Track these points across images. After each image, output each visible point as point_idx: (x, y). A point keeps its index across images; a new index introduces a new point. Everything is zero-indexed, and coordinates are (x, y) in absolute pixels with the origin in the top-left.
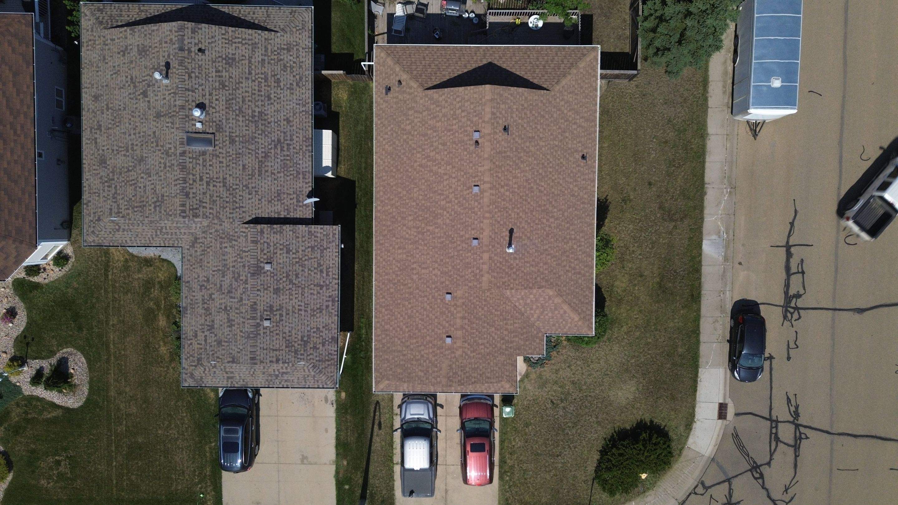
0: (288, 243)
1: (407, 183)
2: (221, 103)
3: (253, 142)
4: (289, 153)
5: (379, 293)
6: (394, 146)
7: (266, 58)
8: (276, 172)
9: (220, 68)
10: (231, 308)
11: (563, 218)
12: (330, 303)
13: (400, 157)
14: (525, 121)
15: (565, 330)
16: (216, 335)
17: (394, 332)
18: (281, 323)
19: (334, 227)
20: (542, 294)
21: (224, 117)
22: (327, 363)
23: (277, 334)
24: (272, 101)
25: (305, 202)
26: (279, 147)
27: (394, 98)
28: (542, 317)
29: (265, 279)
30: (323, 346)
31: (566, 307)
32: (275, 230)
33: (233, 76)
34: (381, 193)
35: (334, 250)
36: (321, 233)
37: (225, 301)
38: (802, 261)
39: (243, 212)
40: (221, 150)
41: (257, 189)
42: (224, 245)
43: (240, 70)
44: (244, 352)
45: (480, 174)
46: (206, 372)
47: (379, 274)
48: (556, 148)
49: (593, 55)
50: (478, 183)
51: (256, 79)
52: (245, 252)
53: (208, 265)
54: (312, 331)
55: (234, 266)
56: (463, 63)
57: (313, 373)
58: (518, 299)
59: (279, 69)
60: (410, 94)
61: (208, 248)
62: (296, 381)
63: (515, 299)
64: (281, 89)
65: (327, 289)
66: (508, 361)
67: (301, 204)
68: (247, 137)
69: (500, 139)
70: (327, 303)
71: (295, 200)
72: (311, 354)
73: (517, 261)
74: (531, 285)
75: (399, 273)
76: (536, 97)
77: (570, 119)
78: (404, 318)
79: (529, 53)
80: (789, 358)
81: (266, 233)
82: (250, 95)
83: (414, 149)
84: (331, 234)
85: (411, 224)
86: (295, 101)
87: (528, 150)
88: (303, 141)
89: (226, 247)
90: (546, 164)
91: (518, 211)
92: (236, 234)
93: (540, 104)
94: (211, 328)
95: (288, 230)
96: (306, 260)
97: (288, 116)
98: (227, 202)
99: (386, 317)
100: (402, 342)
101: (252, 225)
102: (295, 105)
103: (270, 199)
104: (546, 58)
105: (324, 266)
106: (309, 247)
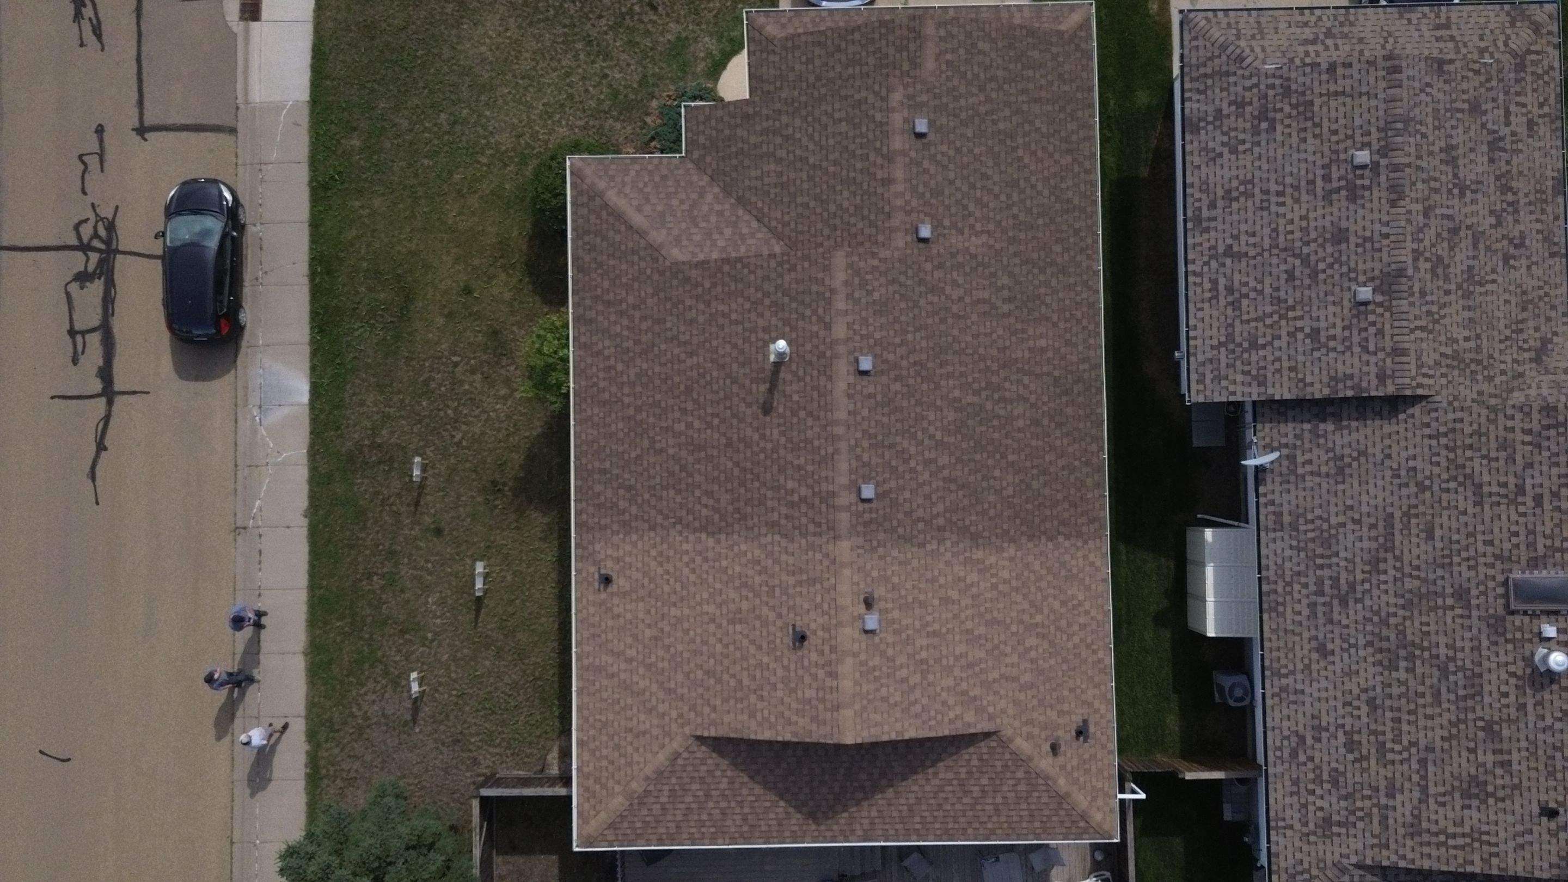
0: (1316, 354)
1: (1029, 506)
2: (1494, 688)
3: (1408, 596)
4: (1319, 572)
5: (1089, 241)
6: (1062, 597)
7: (1383, 801)
8: (1350, 526)
9: (1499, 771)
10: (1450, 192)
11: (651, 434)
12: (1205, 213)
13: (1049, 571)
14: (752, 661)
15: (637, 167)
16: (1484, 126)
17: (1051, 148)
18: (1327, 160)
19: (1201, 399)
20: (697, 250)
21: (1485, 653)
22: (1209, 71)
23: (1335, 132)
24: (1364, 697)
25: (1274, 456)
26: (1344, 587)
27: (1069, 713)
28: (694, 196)
29: (1369, 265)
30: (1219, 111)
31: (638, 220)
32: (1349, 383)
33: (1464, 754)
34: (1089, 482)
35: (1199, 342)
36: (1235, 382)
37: (1463, 211)
38: (75, 361)
39: (1428, 425)
40: (1491, 572)
41: (1396, 481)
42: (1472, 344)
43: (1448, 768)
44: (1417, 85)
45: (860, 528)
46: (1502, 38)
47: (1090, 288)
48: (674, 598)
49: (593, 827)
50: (861, 507)
51: (1407, 749)
52: (1422, 329)
53: (1507, 296)
54: (1248, 145)
55: (1447, 293)
56: (903, 801)
57: (1243, 44)
58: (752, 235)
59: (1349, 775)
60: (1030, 722)
61: (1507, 338)
62: (1282, 26)
63: (759, 235)
64: (1343, 726)
65: (1214, 248)
66: (772, 88)
67: (1285, 451)
68: (1424, 609)
69: (813, 615)
70: (1213, 213)
71: (1300, 459)
72: (1250, 89)
73: (761, 322)
74: (726, 268)
75: (1042, 290)
76: (727, 718)
77: (641, 671)
78: (1027, 180)
79: (745, 829)
80: (100, 130)
81: (1373, 376)
82: (1420, 710)
83: (1017, 590)
84: (1208, 381)
85: (1019, 410)
86: (1308, 700)
87: (744, 592)
88: (1284, 604)
89: (1467, 339)
90: (698, 559)
91: (762, 444)
92: (1444, 370)
93: (718, 702)
94: (1495, 145)
95: (1317, 386)
96: (1271, 315)
97: (1323, 664)
98: (1471, 447)
99: (1070, 183)
100: (1030, 122)
101: (1408, 392)
102: (1308, 690)
103: (1363, 459)
104: (704, 817)
105: (1222, 302)
106: (1264, 347)
